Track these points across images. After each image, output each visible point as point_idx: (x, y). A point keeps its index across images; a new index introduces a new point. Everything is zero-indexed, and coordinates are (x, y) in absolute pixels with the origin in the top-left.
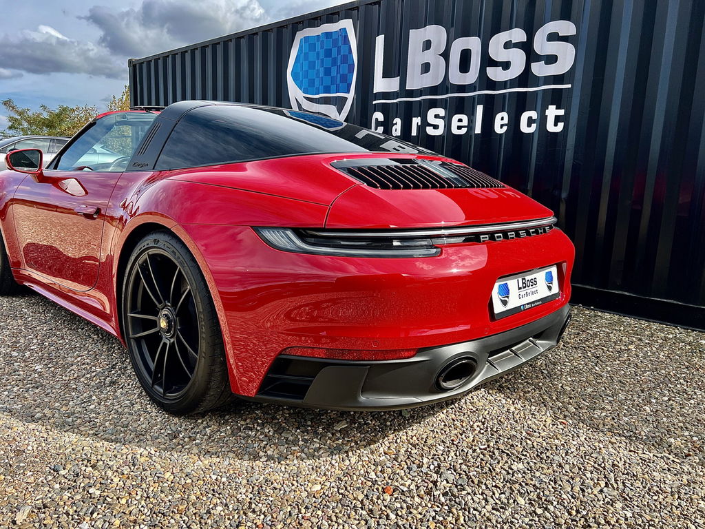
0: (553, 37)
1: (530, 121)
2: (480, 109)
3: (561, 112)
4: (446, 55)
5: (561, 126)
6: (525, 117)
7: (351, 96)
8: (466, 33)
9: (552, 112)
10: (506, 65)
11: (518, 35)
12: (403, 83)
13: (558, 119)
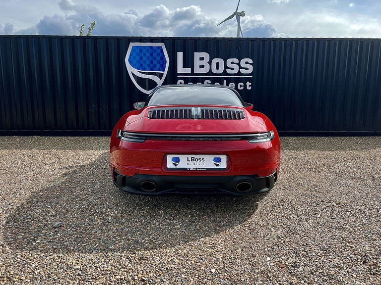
0: (247, 63)
1: (241, 86)
2: (225, 82)
3: (250, 84)
4: (210, 63)
5: (250, 87)
6: (239, 84)
7: (165, 73)
8: (218, 57)
9: (248, 84)
10: (232, 69)
11: (236, 61)
12: (193, 70)
13: (250, 86)
